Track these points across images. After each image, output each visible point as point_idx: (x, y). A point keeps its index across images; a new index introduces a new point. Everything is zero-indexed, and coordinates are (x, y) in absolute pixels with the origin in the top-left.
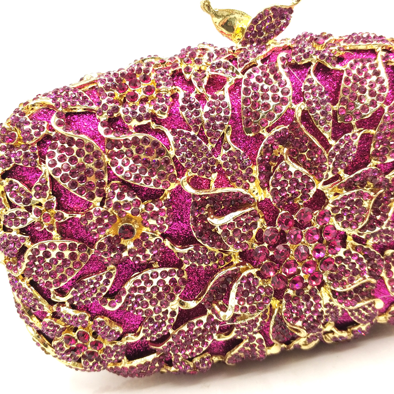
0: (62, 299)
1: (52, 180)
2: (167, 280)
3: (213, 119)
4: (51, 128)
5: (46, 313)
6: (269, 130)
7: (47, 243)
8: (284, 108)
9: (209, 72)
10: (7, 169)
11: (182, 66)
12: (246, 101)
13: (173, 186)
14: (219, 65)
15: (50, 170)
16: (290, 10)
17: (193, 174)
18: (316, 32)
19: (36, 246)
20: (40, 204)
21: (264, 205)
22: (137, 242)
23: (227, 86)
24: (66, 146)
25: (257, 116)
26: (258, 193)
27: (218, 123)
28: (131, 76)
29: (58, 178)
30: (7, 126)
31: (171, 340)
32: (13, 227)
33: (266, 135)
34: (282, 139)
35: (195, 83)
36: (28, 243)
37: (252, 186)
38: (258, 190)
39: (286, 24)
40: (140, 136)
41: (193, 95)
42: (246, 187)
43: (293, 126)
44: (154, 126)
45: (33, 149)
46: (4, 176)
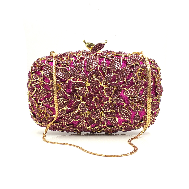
0: (40, 103)
1: (43, 74)
2: (65, 102)
3: (80, 66)
4: (45, 64)
5: (36, 106)
6: (92, 70)
7: (40, 88)
8: (96, 66)
9: (81, 56)
10: (34, 71)
11: (76, 54)
12: (88, 63)
13: (69, 80)
14: (84, 55)
15: (43, 72)
16: (104, 45)
17: (73, 78)
18: (109, 50)
19: (37, 89)
20: (40, 80)
21: (88, 87)
22: (59, 91)
23: (84, 60)
24: (47, 68)
25: (90, 67)
26: (88, 84)
27: (81, 67)
28: (64, 55)
29: (45, 74)
30: (35, 62)
31: (63, 117)
32: (33, 84)
33: (91, 71)
34: (94, 73)
35: (77, 58)
36: (35, 88)
37: (87, 82)
38: (88, 83)
39: (103, 48)
40: (63, 67)
41: (76, 61)
42: (85, 82)
43: (97, 70)
44: (67, 66)
45: (40, 68)
46: (33, 73)
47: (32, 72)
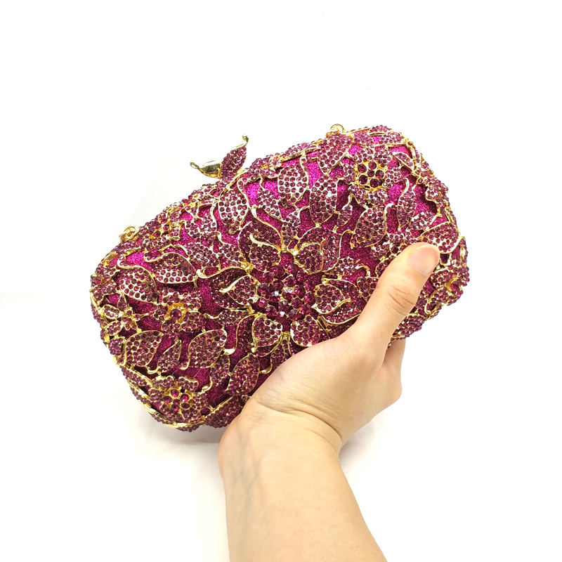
0: (154, 372)
1: (126, 296)
4: (118, 268)
6: (242, 226)
7: (134, 336)
8: (246, 211)
9: (200, 204)
10: (102, 300)
11: (185, 206)
13: (195, 279)
14: (205, 198)
15: (123, 291)
16: (244, 148)
17: (205, 267)
19: (129, 340)
20: (125, 315)
21: (254, 272)
22: (185, 319)
23: (212, 210)
24: (129, 274)
25: (232, 221)
29: (129, 294)
31: (231, 380)
32: (114, 334)
33: (240, 229)
35: (192, 214)
36: (124, 341)
37: (243, 263)
38: (247, 264)
40: (167, 254)
41: (192, 221)
42: (240, 265)
43: (254, 220)
44: (174, 246)
45: (112, 283)
46: (101, 306)
47: (98, 302)
